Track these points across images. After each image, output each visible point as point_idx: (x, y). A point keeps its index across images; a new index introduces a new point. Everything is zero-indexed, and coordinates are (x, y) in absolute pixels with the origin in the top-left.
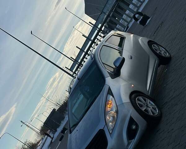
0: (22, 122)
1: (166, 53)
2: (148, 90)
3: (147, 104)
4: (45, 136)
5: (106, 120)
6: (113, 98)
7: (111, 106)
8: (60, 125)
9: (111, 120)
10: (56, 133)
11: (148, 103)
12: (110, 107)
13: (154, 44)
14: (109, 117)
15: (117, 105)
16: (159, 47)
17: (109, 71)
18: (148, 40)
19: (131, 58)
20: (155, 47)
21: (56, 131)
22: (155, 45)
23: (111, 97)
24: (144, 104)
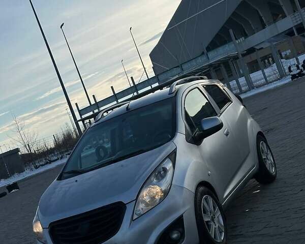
1: (272, 167)
2: (224, 197)
3: (214, 215)
8: (9, 177)
11: (216, 217)
13: (265, 142)
15: (173, 183)
16: (268, 151)
18: (260, 131)
19: (227, 135)
23: (171, 165)
24: (210, 212)
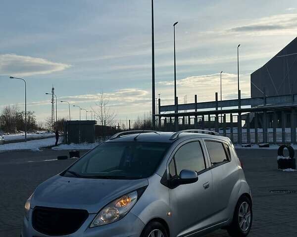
0: (53, 89)
1: (246, 226)
4: (54, 132)
5: (103, 210)
6: (136, 199)
7: (124, 205)
8: (79, 143)
9: (107, 215)
10: (66, 145)
12: (122, 204)
14: (108, 212)
15: (131, 211)
16: (248, 212)
17: (168, 172)
18: (248, 192)
19: (206, 187)
20: (244, 206)
21: (69, 143)
22: (247, 206)
23: (136, 197)
